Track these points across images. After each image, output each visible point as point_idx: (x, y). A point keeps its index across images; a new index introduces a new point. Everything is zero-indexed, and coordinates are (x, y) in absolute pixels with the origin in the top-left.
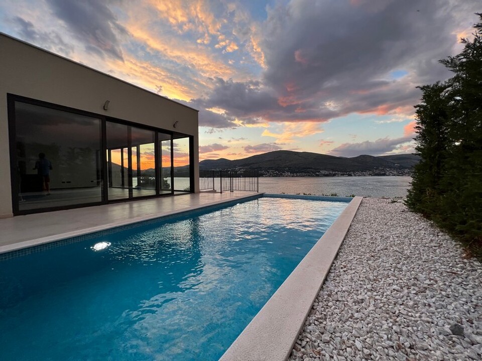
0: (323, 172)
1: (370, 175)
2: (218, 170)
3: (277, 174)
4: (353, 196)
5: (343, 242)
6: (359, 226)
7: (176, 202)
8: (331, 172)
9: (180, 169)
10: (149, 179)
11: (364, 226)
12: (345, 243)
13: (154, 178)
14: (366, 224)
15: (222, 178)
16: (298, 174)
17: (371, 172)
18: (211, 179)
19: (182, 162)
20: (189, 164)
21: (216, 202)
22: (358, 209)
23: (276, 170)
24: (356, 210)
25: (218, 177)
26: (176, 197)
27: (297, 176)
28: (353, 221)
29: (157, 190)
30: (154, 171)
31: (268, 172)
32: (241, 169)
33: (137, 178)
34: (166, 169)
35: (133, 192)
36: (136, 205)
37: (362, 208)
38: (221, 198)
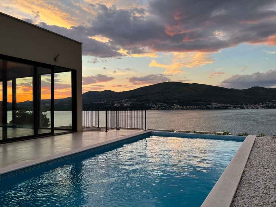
0: (214, 105)
1: (263, 107)
2: (103, 102)
3: (165, 106)
4: (246, 135)
5: (236, 192)
6: (252, 172)
7: (56, 144)
8: (223, 105)
9: (61, 101)
10: (26, 113)
11: (258, 173)
12: (238, 193)
13: (31, 112)
14: (259, 170)
15: (108, 112)
16: (188, 107)
17: (264, 105)
18: (95, 113)
19: (63, 94)
20: (71, 96)
21: (101, 143)
22: (251, 151)
23: (165, 102)
24: (249, 153)
25: (103, 110)
26: (56, 138)
27: (187, 109)
28: (246, 166)
29: (36, 128)
30: (32, 104)
31: (157, 105)
32: (128, 101)
33: (12, 112)
34: (45, 101)
35: (8, 131)
36: (10, 148)
37: (255, 150)
38: (106, 138)
